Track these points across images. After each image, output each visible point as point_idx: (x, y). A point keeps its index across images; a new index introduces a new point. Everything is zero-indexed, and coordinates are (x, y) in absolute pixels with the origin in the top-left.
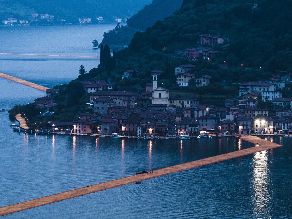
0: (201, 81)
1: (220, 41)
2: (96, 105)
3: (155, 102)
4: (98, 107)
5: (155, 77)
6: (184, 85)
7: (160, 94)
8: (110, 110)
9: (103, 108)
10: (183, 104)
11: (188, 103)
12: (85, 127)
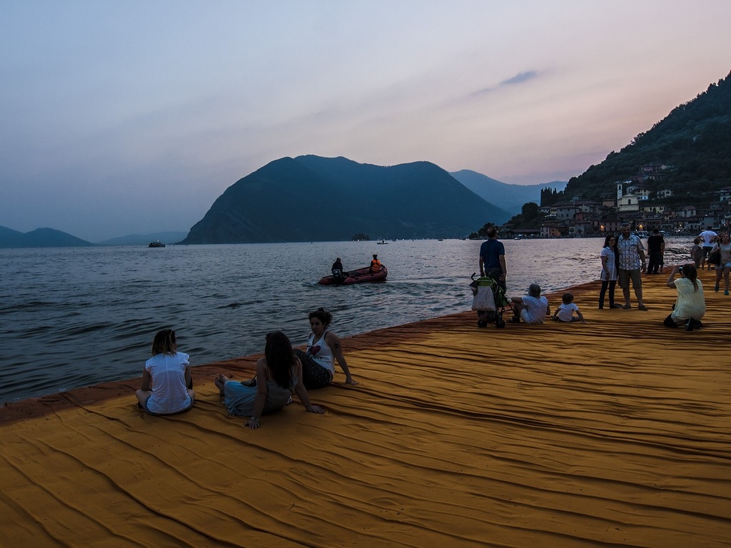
0: (664, 193)
1: (663, 167)
2: (560, 213)
3: (623, 209)
4: (562, 215)
5: (620, 187)
6: (643, 198)
7: (629, 201)
8: (577, 216)
9: (568, 215)
10: (655, 210)
11: (661, 209)
12: (553, 231)
